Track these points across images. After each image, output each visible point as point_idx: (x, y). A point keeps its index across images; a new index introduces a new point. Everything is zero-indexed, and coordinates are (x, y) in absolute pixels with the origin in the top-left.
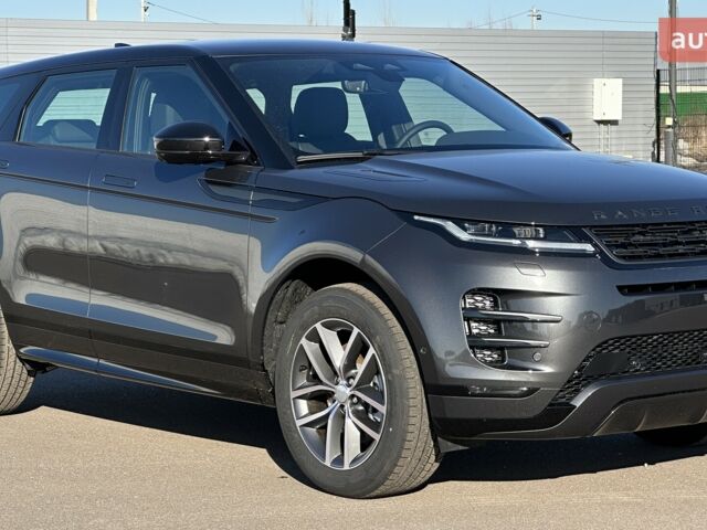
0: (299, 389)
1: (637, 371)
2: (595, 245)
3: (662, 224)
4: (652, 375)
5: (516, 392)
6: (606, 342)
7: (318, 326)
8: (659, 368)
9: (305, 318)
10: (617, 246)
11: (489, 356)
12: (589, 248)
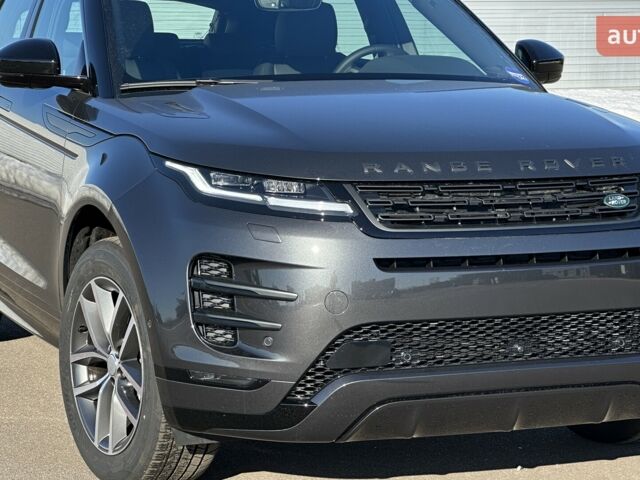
0: (79, 352)
1: (406, 365)
2: (354, 205)
3: (467, 182)
4: (429, 370)
5: (244, 383)
6: (358, 328)
7: (92, 282)
8: (440, 362)
9: (82, 273)
10: (385, 208)
11: (223, 336)
12: (346, 208)
